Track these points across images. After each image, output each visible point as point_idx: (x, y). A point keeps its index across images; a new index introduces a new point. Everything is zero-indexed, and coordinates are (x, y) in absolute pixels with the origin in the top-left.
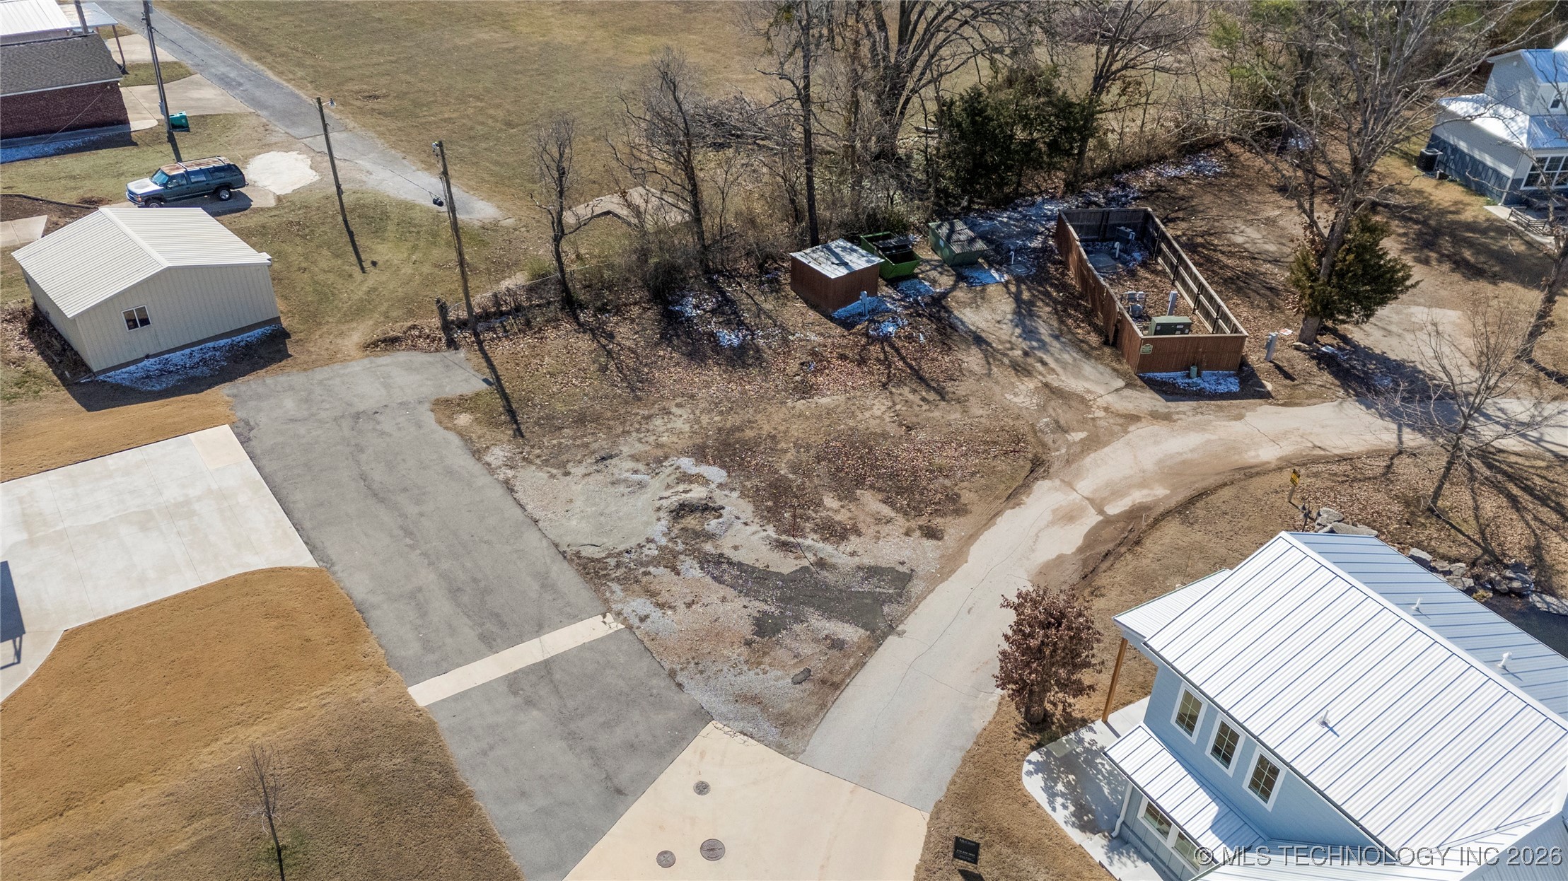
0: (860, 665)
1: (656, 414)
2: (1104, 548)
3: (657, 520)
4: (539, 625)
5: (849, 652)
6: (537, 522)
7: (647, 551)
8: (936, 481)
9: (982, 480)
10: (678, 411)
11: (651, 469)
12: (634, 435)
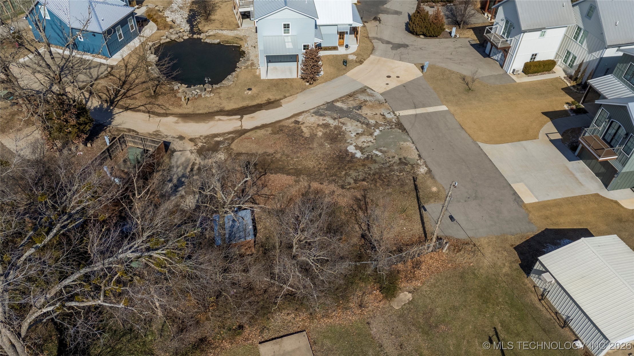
0: (341, 98)
1: (360, 181)
2: (253, 109)
3: (376, 136)
4: (416, 115)
5: (341, 99)
6: (413, 143)
7: (383, 128)
8: (280, 136)
9: (265, 132)
10: (352, 181)
11: (372, 156)
12: (372, 173)
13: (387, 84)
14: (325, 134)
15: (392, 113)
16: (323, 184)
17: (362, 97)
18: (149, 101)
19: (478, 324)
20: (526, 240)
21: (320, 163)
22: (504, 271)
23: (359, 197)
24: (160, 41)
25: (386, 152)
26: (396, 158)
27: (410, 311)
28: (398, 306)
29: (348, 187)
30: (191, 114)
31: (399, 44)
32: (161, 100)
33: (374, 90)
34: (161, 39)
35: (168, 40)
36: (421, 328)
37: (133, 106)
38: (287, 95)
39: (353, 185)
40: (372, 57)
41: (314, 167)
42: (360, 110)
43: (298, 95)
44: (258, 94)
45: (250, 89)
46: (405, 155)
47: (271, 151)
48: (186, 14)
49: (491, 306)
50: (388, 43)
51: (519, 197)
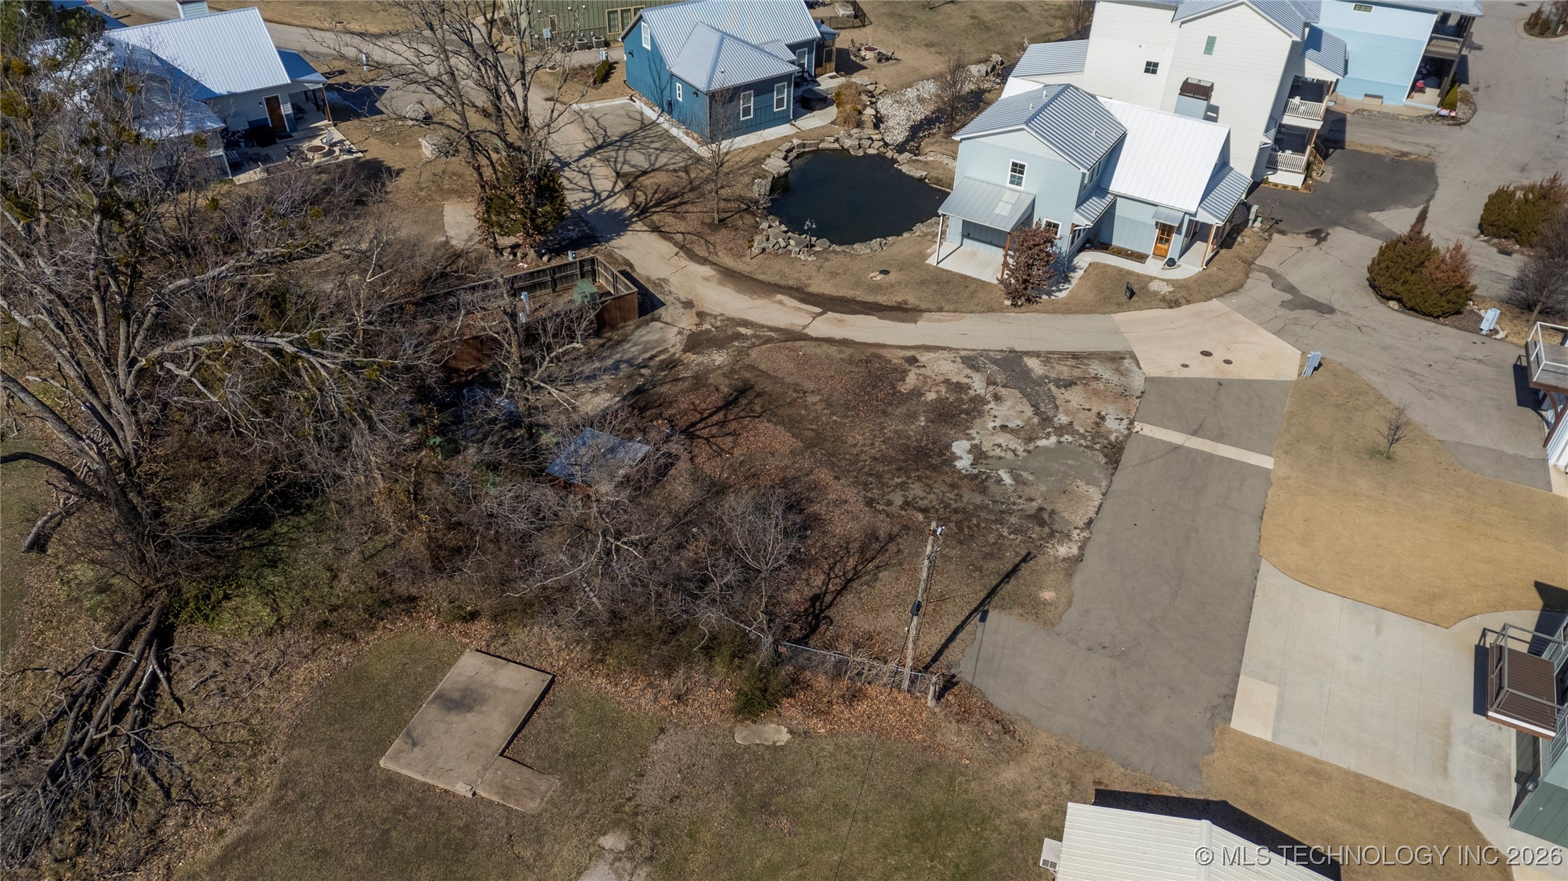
0: (1051, 353)
1: (915, 508)
2: (857, 307)
3: (1037, 447)
4: (1176, 448)
5: (1047, 357)
6: (1104, 494)
7: (1070, 439)
8: (856, 370)
9: (835, 354)
10: (898, 500)
11: (988, 477)
12: (954, 506)
13: (1185, 366)
14: (939, 400)
15: (1126, 422)
16: (839, 479)
17: (1096, 368)
18: (699, 230)
19: (856, 863)
20: (1145, 792)
21: (873, 444)
22: (1024, 814)
23: (882, 534)
24: (818, 144)
25: (1025, 484)
26: (1034, 503)
27: (757, 760)
28: (744, 739)
29: (880, 507)
30: (744, 276)
31: (1312, 301)
32: (720, 236)
33: (1142, 366)
34: (822, 141)
35: (836, 146)
36: (744, 797)
37: (667, 229)
38: (946, 308)
39: (892, 509)
40: (1215, 303)
41: (855, 445)
42: (1063, 390)
43: (969, 315)
44: (892, 286)
45: (885, 272)
46: (1059, 507)
47: (809, 385)
48: (920, 113)
49: (915, 851)
50: (1290, 289)
51: (1231, 709)
